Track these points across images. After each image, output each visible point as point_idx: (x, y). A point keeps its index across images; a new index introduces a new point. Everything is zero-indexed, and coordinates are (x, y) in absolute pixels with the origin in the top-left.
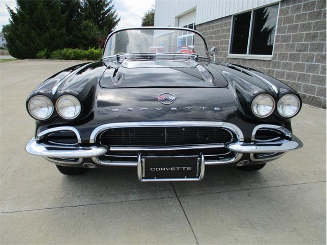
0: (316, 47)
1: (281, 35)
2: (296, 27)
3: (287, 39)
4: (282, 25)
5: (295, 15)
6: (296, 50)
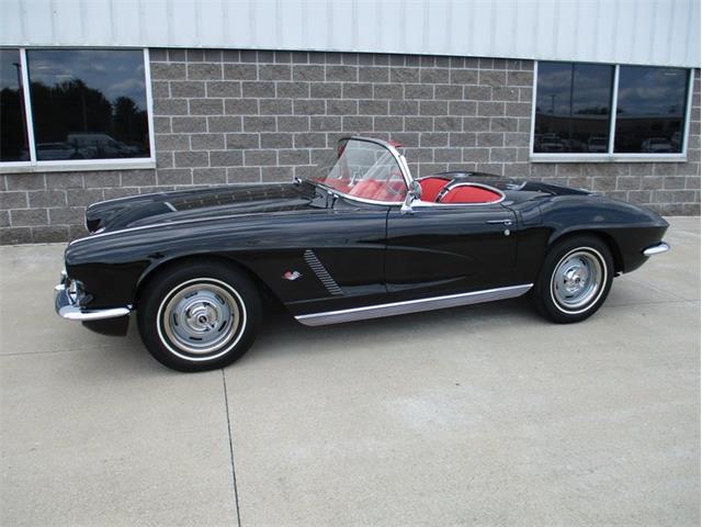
0: (276, 140)
1: (171, 117)
2: (216, 106)
3: (196, 125)
4: (170, 98)
5: (206, 81)
6: (229, 146)
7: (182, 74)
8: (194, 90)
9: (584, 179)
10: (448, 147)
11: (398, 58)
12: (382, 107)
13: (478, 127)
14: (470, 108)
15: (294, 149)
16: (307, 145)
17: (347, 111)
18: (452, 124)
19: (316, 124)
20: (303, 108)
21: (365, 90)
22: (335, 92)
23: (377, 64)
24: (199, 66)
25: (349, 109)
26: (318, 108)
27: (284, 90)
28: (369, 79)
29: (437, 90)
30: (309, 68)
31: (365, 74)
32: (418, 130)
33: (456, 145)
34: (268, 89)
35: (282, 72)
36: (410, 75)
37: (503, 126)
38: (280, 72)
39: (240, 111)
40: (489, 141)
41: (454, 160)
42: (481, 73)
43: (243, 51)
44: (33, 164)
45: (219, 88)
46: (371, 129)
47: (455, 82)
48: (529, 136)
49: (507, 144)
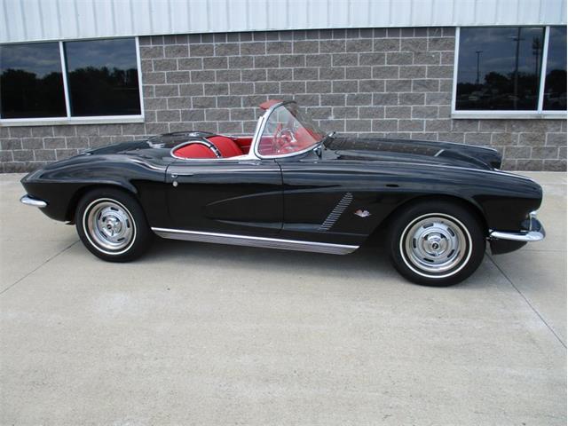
0: (229, 101)
1: (154, 85)
2: (184, 77)
3: (171, 91)
4: (153, 71)
5: (178, 58)
6: (194, 106)
7: (161, 54)
8: (168, 65)
9: (510, 135)
10: (372, 105)
11: (326, 32)
12: (313, 74)
13: (400, 88)
14: (393, 72)
15: (243, 108)
16: (252, 105)
17: (284, 78)
18: (374, 85)
19: (259, 89)
20: (248, 76)
21: (298, 60)
22: (274, 63)
23: (308, 38)
24: (172, 48)
25: (286, 75)
26: (260, 76)
27: (235, 62)
28: (301, 51)
29: (361, 57)
30: (252, 44)
31: (299, 47)
32: (344, 91)
33: (379, 104)
34: (221, 62)
35: (232, 48)
36: (337, 46)
37: (424, 86)
38: (230, 49)
39: (202, 80)
40: (410, 100)
41: (377, 117)
42: (403, 41)
43: (203, 34)
44: (69, 119)
45: (186, 63)
46: (304, 91)
47: (378, 50)
48: (451, 95)
49: (428, 103)
